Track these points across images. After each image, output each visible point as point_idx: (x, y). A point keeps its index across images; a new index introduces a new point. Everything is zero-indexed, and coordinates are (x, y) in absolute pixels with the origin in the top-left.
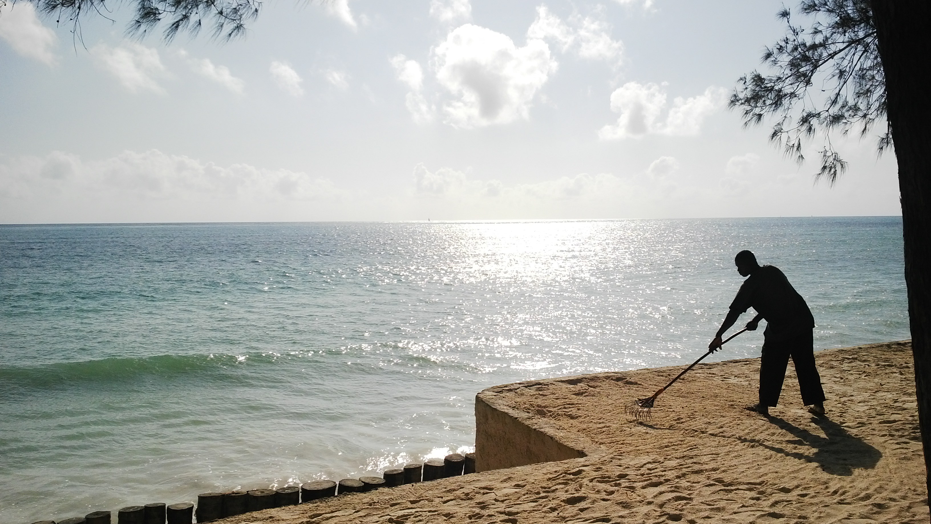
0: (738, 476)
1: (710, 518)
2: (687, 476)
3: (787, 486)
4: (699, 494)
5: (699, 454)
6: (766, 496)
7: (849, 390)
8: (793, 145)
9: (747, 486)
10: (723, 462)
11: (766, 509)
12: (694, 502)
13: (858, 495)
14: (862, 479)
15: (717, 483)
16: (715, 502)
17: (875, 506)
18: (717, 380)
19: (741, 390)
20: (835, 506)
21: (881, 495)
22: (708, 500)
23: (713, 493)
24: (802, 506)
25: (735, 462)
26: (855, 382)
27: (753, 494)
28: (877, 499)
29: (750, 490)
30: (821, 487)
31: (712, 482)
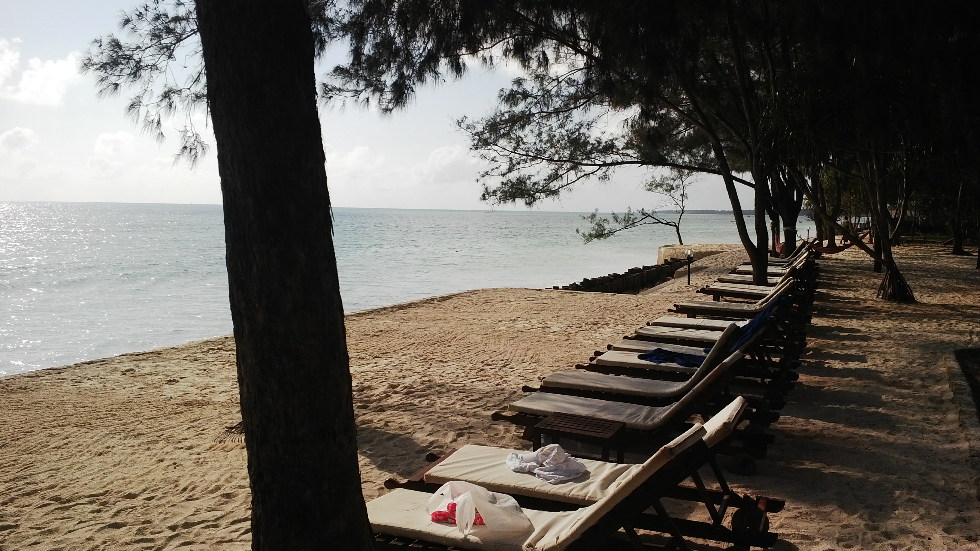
0: (78, 491)
1: (39, 543)
2: (16, 501)
3: (133, 491)
4: (28, 519)
5: (35, 473)
6: (108, 506)
7: (211, 381)
8: (153, 120)
9: (87, 499)
10: (64, 477)
11: (108, 520)
12: (21, 528)
13: (208, 488)
14: (213, 471)
15: (53, 502)
16: (48, 523)
17: (223, 497)
18: (68, 386)
19: (94, 394)
20: (183, 504)
21: (230, 485)
22: (38, 523)
23: (47, 514)
24: (147, 510)
25: (78, 474)
26: (219, 372)
27: (95, 507)
28: (227, 489)
29: (91, 503)
30: (170, 486)
31: (46, 502)
